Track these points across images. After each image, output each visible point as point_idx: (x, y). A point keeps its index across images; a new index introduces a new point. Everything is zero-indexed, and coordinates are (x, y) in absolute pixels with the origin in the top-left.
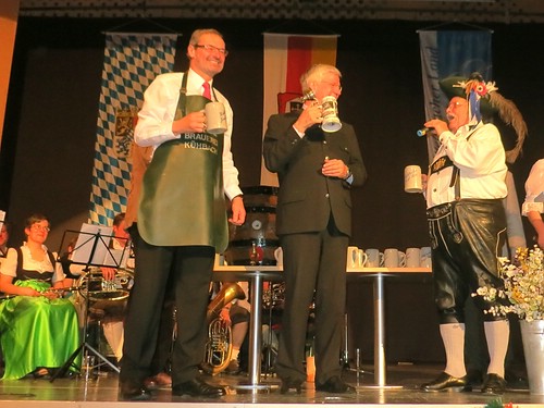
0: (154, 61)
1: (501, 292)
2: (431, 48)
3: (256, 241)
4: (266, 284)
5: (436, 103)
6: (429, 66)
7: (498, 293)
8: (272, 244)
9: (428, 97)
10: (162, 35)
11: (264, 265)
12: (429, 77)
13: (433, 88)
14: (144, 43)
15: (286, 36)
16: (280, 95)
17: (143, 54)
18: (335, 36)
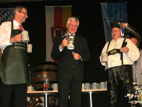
0: (7, 18)
1: (135, 95)
2: (105, 9)
3: (45, 82)
4: (49, 97)
5: (108, 28)
6: (105, 15)
7: (134, 96)
8: (51, 82)
9: (105, 26)
10: (9, 9)
11: (48, 90)
12: (105, 19)
13: (107, 23)
14: (3, 12)
15: (53, 6)
16: (52, 28)
17: (3, 16)
18: (71, 6)
